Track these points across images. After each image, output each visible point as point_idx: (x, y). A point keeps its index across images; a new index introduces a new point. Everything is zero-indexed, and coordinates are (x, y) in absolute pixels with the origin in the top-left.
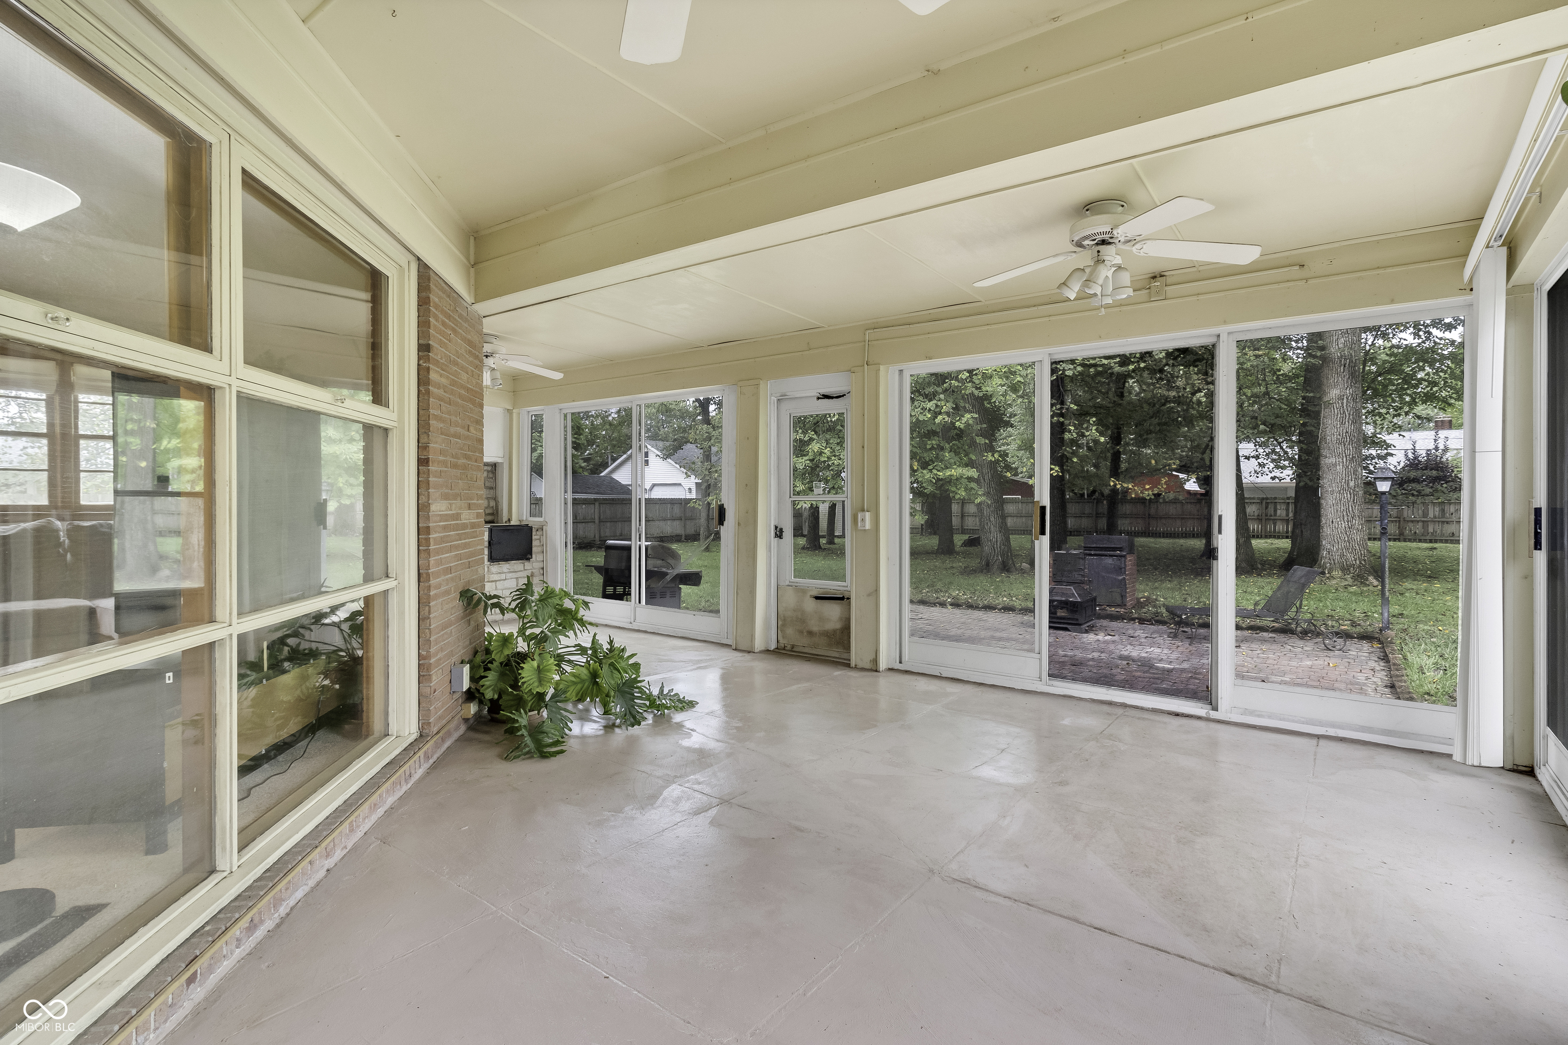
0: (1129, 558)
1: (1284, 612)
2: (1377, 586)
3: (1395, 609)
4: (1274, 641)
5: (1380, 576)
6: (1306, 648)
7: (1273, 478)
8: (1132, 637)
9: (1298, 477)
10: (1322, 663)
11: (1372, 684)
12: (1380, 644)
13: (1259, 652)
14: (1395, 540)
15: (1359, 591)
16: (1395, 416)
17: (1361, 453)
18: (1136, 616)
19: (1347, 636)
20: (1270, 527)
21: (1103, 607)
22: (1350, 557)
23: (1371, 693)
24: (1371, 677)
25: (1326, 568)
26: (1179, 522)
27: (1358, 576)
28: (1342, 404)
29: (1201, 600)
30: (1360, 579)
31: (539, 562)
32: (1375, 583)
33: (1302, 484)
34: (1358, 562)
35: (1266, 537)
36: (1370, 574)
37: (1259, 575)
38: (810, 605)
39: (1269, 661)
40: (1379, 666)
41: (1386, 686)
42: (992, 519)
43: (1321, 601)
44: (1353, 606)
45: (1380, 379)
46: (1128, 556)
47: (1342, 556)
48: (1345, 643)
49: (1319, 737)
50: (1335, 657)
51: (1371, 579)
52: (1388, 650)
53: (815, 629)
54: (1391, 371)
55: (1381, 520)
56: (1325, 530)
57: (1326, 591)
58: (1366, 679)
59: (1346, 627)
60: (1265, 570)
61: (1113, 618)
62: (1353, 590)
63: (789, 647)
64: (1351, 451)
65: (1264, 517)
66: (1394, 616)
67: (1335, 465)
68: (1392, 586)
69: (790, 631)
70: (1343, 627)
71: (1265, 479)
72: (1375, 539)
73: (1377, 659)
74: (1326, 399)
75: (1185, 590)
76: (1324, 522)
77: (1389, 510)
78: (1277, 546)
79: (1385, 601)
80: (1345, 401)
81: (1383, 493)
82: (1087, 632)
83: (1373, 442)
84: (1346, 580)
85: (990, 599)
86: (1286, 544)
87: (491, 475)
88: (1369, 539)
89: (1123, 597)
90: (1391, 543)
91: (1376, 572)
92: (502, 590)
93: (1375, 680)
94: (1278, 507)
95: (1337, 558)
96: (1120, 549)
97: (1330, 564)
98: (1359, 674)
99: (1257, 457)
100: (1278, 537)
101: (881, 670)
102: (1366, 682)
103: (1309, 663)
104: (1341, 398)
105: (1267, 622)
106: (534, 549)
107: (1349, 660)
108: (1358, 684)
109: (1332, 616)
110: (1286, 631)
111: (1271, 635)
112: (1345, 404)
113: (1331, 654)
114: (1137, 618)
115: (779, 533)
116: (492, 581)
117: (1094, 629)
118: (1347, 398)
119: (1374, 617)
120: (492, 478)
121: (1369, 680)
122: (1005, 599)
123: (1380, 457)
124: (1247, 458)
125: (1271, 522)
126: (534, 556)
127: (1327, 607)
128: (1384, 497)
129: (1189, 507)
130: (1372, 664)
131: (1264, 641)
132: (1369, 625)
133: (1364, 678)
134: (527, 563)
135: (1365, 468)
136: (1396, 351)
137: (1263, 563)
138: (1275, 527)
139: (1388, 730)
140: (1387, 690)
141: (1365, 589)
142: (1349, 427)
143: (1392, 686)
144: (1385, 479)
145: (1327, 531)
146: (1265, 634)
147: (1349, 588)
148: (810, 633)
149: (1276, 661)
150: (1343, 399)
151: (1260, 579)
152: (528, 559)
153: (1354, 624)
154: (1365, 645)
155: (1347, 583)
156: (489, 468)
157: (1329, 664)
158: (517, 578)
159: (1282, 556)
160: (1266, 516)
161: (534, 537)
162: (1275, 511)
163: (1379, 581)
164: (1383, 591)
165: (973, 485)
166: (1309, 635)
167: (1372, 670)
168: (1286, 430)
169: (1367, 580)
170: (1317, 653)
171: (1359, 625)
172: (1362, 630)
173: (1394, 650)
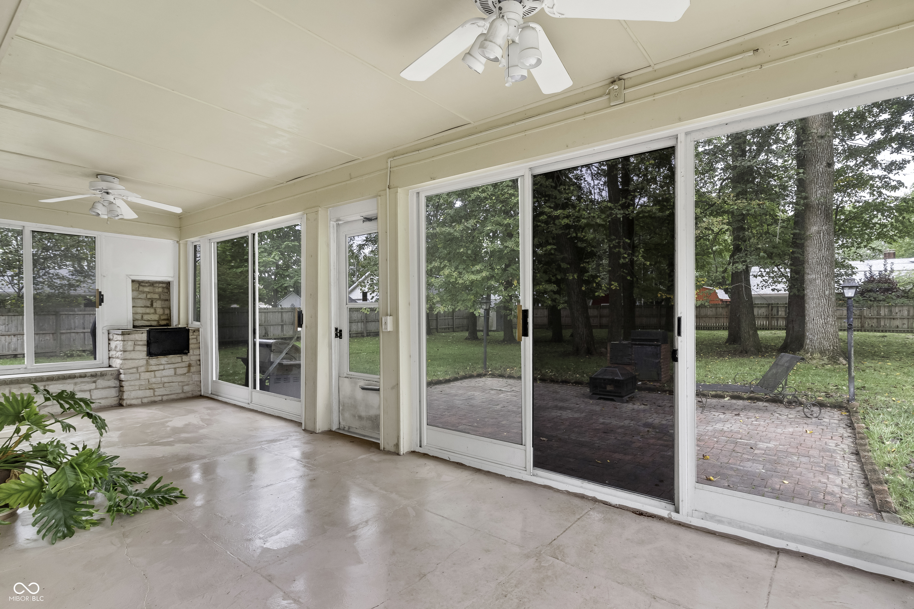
0: (663, 346)
1: (775, 387)
2: (846, 364)
3: (858, 383)
4: (767, 409)
5: (848, 358)
6: (790, 416)
7: (773, 290)
8: (659, 406)
9: (790, 289)
10: (801, 429)
11: (841, 451)
12: (847, 412)
13: (753, 419)
14: (858, 331)
15: (832, 368)
16: (857, 248)
17: (833, 271)
18: (667, 388)
19: (821, 405)
20: (774, 323)
21: (644, 382)
22: (826, 344)
23: (839, 461)
24: (840, 443)
25: (809, 351)
26: (714, 320)
27: (832, 357)
28: (820, 236)
29: (718, 376)
30: (833, 359)
31: (196, 355)
32: (844, 362)
33: (792, 294)
34: (832, 347)
35: (772, 329)
36: (841, 356)
37: (763, 356)
38: (360, 394)
39: (761, 428)
40: (847, 433)
41: (852, 453)
42: (580, 319)
43: (805, 376)
44: (828, 380)
45: (846, 223)
46: (662, 345)
47: (820, 343)
48: (820, 411)
49: (779, 551)
50: (812, 424)
51: (841, 359)
52: (854, 420)
53: (363, 414)
54: (855, 218)
55: (848, 318)
56: (808, 325)
57: (809, 368)
58: (836, 446)
59: (821, 398)
60: (768, 353)
61: (651, 390)
62: (828, 368)
63: (346, 429)
64: (826, 269)
65: (770, 316)
66: (858, 388)
67: (815, 280)
68: (857, 365)
69: (347, 415)
70: (819, 398)
71: (768, 291)
72: (844, 330)
73: (845, 426)
74: (808, 233)
75: (708, 368)
76: (807, 319)
77: (854, 311)
78: (778, 335)
79: (851, 379)
80: (822, 234)
81: (849, 298)
82: (627, 402)
83: (842, 265)
84: (823, 360)
85: (567, 376)
86: (782, 334)
87: (166, 290)
88: (841, 330)
89: (659, 374)
90: (855, 333)
91: (845, 354)
92: (161, 377)
93: (843, 447)
94: (780, 309)
95: (817, 345)
96: (657, 340)
97: (812, 349)
98: (830, 441)
99: (762, 276)
100: (780, 329)
101: (402, 453)
102: (836, 448)
103: (791, 430)
104: (819, 232)
105: (761, 395)
106: (191, 346)
107: (823, 427)
108: (829, 451)
109: (811, 389)
110: (776, 400)
111: (765, 404)
112: (822, 237)
113: (809, 421)
114: (668, 391)
115: (339, 334)
116: (151, 371)
117: (633, 399)
118: (823, 233)
119: (842, 389)
120: (167, 293)
121: (838, 447)
122: (578, 376)
123: (847, 274)
124: (756, 276)
125: (775, 319)
126: (191, 351)
127: (808, 381)
128: (850, 301)
129: (720, 310)
130: (841, 431)
131: (758, 409)
132: (840, 396)
133: (834, 445)
134: (185, 358)
135: (837, 282)
136: (858, 204)
137: (767, 347)
138: (777, 323)
139: (854, 550)
140: (853, 457)
141: (837, 366)
142: (825, 253)
143: (857, 454)
144: (850, 287)
145: (809, 326)
146: (760, 403)
147: (825, 366)
148: (360, 418)
149: (765, 429)
150: (820, 233)
151: (763, 360)
152: (186, 354)
153: (828, 395)
154: (836, 414)
155: (824, 362)
156: (164, 285)
157: (806, 431)
158: (175, 368)
159: (780, 342)
160: (772, 315)
161: (190, 337)
162: (778, 312)
163: (846, 360)
164: (850, 368)
165: (557, 296)
166: (794, 404)
167: (841, 437)
168: (781, 256)
169: (838, 360)
170: (798, 420)
171: (832, 396)
172: (834, 401)
173: (858, 419)
